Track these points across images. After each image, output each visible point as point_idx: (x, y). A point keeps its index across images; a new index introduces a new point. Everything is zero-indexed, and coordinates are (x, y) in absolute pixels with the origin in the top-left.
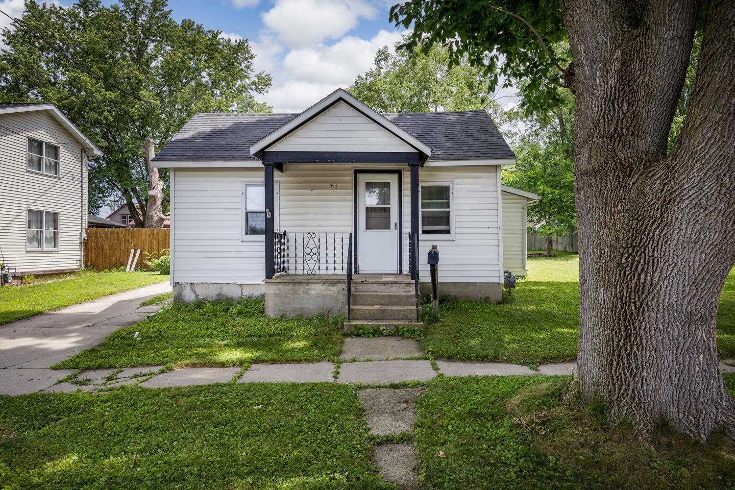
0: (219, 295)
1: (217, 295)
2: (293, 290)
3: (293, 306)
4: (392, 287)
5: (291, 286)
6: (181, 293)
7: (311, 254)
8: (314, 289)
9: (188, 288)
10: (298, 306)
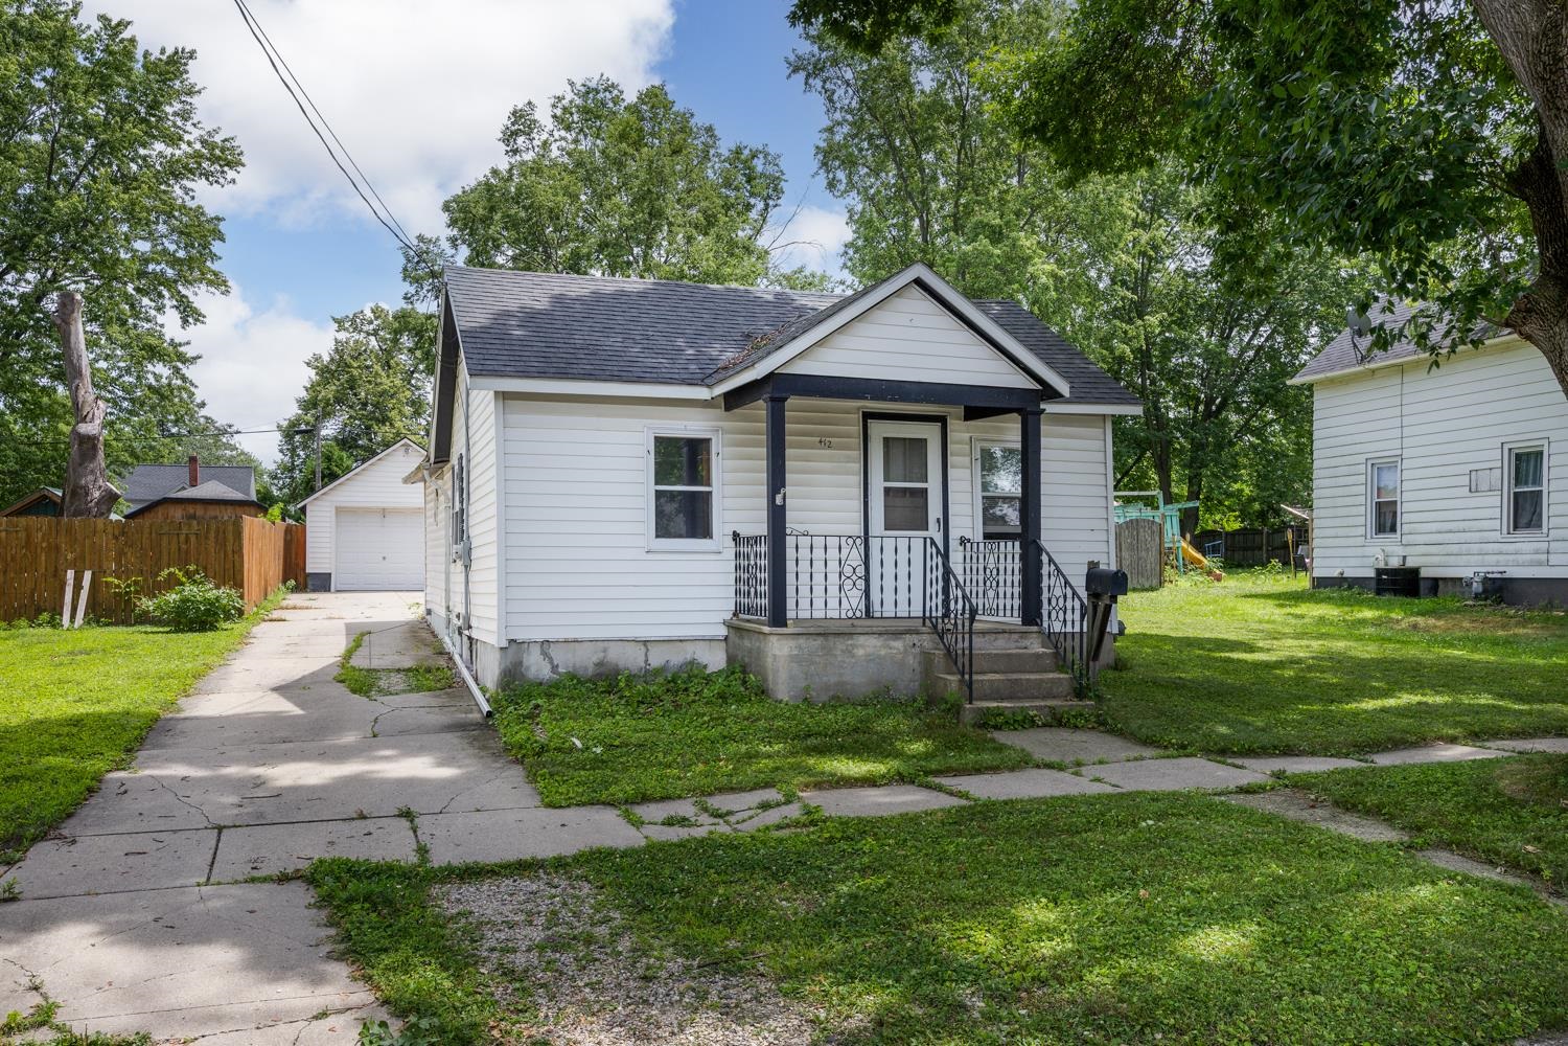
0: (600, 664)
1: (596, 665)
2: (823, 648)
3: (825, 679)
4: (996, 639)
5: (820, 641)
6: (521, 663)
7: (854, 578)
8: (862, 646)
9: (536, 651)
10: (833, 679)
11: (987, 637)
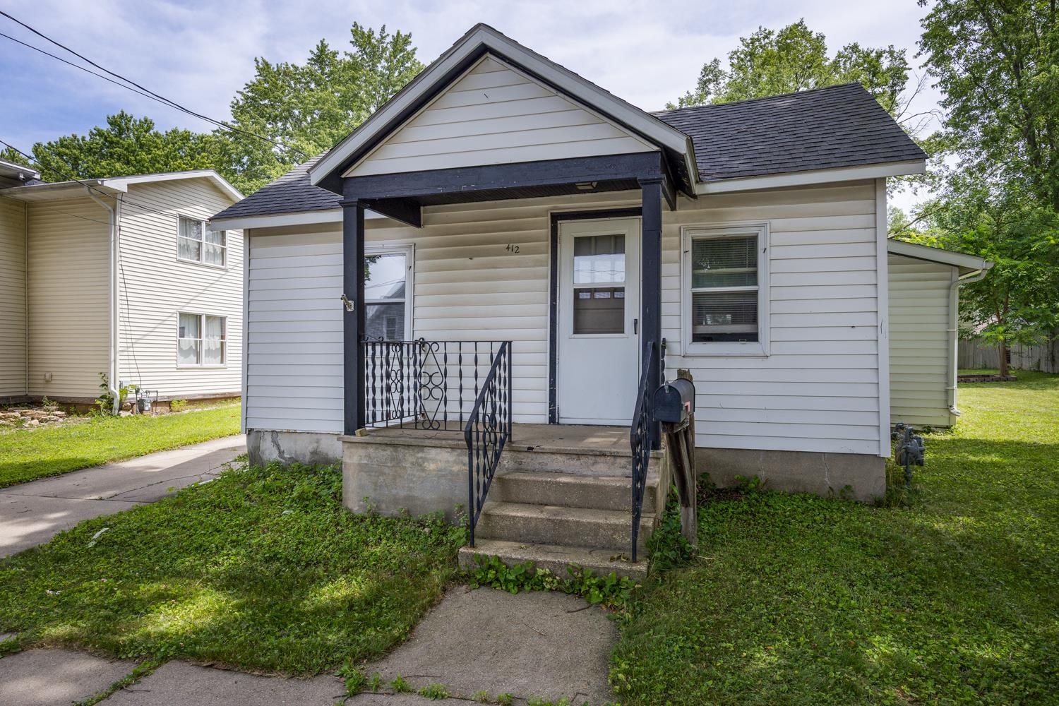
0: (314, 453)
2: (393, 459)
3: (394, 491)
5: (389, 452)
6: (258, 448)
7: (430, 386)
8: (433, 460)
9: (268, 437)
10: (402, 493)
11: (583, 459)
